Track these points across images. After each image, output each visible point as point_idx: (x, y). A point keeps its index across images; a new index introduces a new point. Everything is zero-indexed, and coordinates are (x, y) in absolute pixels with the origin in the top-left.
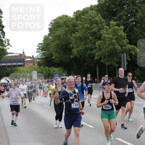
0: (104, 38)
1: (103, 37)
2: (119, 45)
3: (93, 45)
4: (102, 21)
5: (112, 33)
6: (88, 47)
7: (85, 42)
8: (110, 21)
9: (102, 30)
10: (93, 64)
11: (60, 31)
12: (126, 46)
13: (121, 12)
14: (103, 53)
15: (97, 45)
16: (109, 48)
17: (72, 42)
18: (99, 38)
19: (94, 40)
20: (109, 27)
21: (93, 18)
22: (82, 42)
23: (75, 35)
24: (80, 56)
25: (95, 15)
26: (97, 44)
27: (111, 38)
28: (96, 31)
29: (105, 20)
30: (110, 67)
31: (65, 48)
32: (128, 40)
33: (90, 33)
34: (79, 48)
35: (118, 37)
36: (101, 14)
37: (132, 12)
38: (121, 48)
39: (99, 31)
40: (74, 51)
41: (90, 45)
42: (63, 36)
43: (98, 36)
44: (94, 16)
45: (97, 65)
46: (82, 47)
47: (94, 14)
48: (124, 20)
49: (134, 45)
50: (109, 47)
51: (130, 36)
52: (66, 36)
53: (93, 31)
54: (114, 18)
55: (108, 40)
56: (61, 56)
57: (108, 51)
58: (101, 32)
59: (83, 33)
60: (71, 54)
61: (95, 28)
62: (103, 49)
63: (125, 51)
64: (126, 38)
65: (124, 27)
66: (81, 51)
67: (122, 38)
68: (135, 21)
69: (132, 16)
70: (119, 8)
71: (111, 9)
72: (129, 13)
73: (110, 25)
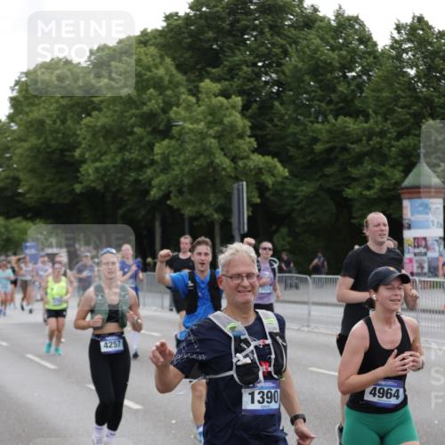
0: (180, 134)
1: (178, 128)
2: (225, 155)
3: (146, 154)
4: (177, 79)
5: (205, 117)
6: (132, 159)
7: (121, 143)
8: (201, 80)
9: (175, 108)
10: (143, 212)
11: (46, 109)
13: (233, 52)
14: (176, 178)
15: (157, 154)
16: (193, 163)
17: (80, 144)
18: (166, 133)
19: (150, 137)
20: (198, 100)
21: (149, 69)
22: (113, 143)
23: (91, 122)
24: (106, 187)
25: (154, 60)
26: (159, 152)
27: (201, 133)
28: (154, 112)
29: (184, 78)
30: (195, 224)
31: (60, 161)
32: (257, 140)
33: (136, 116)
34: (102, 161)
35: (224, 130)
36: (174, 59)
37: (269, 53)
38: (233, 165)
39: (165, 111)
40: (87, 170)
41: (137, 153)
42: (55, 122)
43: (161, 127)
44: (152, 63)
45: (158, 216)
46: (113, 160)
47: (152, 56)
48: (244, 78)
49: (273, 157)
50: (194, 159)
51: (263, 127)
52: (63, 122)
53: (145, 109)
54: (214, 70)
55: (193, 140)
56: (45, 185)
57: (192, 173)
58: (172, 114)
59: (116, 118)
60: (76, 180)
61: (153, 101)
62: (176, 168)
63: (245, 174)
64: (248, 132)
65: (242, 100)
66: (109, 170)
67: (234, 135)
68: (278, 83)
69: (270, 65)
70: (229, 41)
71: (204, 44)
72: (261, 57)
73: (199, 92)
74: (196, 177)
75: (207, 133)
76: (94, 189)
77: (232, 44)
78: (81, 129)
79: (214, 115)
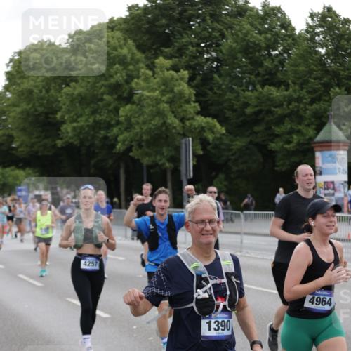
1: (138, 96)
2: (175, 116)
3: (113, 116)
4: (137, 57)
5: (159, 87)
6: (101, 120)
7: (93, 107)
8: (156, 56)
9: (136, 80)
10: (110, 162)
11: (34, 81)
12: (193, 118)
13: (182, 36)
14: (136, 135)
15: (122, 116)
16: (150, 123)
17: (61, 108)
18: (128, 99)
19: (116, 102)
20: (154, 73)
21: (115, 49)
22: (86, 108)
23: (69, 91)
24: (82, 142)
25: (119, 42)
26: (123, 114)
27: (156, 99)
28: (120, 83)
29: (143, 56)
30: (151, 171)
31: (45, 122)
32: (200, 105)
33: (105, 86)
34: (78, 122)
35: (174, 97)
36: (135, 41)
37: (210, 36)
38: (181, 124)
39: (128, 82)
40: (66, 129)
41: (105, 115)
42: (41, 91)
43: (125, 95)
44: (117, 44)
45: (122, 165)
46: (87, 121)
47: (118, 39)
48: (190, 56)
49: (213, 118)
50: (151, 120)
51: (205, 95)
52: (48, 91)
53: (112, 80)
54: (166, 50)
55: (150, 105)
56: (33, 141)
57: (149, 131)
58: (133, 85)
59: (89, 87)
60: (58, 136)
61: (119, 75)
62: (137, 127)
63: (191, 132)
64: (194, 99)
65: (189, 73)
66: (84, 129)
67: (182, 101)
68: (217, 60)
69: (211, 46)
70: (178, 26)
71: (158, 29)
72: (203, 39)
73: (155, 67)
74: (152, 134)
75: (160, 99)
76: (72, 144)
77: (180, 29)
78: (62, 97)
79: (167, 86)
